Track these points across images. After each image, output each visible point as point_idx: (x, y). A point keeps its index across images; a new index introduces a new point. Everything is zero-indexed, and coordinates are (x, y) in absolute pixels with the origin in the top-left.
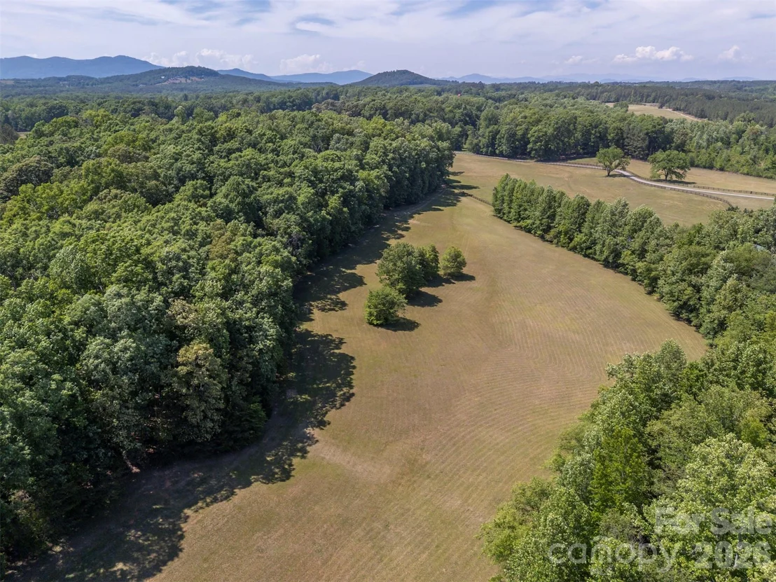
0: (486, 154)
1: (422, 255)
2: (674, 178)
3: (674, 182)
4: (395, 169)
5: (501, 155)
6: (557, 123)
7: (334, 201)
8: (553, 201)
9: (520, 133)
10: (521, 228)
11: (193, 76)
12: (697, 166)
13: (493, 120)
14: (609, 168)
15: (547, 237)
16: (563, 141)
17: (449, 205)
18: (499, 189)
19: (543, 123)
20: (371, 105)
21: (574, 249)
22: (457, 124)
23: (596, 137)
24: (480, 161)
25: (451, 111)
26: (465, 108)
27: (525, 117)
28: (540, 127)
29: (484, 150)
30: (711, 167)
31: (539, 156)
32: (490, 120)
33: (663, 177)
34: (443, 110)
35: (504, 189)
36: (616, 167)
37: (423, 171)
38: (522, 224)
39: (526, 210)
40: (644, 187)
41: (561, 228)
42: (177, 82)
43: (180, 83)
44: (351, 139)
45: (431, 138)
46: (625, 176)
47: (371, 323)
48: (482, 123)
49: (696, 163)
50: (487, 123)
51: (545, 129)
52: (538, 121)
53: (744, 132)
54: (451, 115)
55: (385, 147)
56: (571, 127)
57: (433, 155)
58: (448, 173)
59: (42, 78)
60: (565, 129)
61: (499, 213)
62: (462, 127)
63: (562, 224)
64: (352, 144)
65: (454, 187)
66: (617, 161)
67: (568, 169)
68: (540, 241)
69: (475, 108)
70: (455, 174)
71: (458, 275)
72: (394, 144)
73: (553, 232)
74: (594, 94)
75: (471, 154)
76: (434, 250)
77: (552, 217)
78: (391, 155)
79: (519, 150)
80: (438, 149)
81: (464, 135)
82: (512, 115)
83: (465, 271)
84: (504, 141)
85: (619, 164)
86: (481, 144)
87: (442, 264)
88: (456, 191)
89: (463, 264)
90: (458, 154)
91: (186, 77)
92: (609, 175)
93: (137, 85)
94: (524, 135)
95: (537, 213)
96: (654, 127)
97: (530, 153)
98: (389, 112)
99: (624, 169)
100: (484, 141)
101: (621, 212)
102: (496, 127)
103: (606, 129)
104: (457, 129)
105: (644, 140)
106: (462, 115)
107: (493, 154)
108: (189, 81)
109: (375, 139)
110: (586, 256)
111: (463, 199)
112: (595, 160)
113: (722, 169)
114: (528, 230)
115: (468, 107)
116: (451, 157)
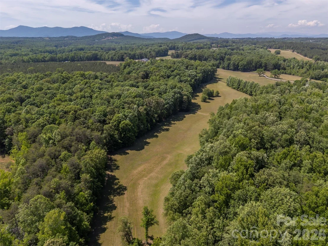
0: (226, 69)
1: (211, 91)
2: (276, 77)
3: (276, 78)
4: (203, 74)
5: (231, 70)
6: (247, 61)
7: (193, 80)
8: (240, 82)
9: (236, 64)
10: (233, 88)
11: (115, 36)
12: (287, 74)
13: (229, 59)
14: (260, 74)
15: (238, 90)
16: (249, 66)
17: (216, 83)
18: (228, 79)
19: (243, 61)
20: (191, 54)
21: (243, 92)
22: (218, 60)
23: (259, 65)
24: (224, 71)
25: (216, 56)
26: (221, 55)
27: (238, 59)
28: (242, 62)
29: (226, 68)
30: (290, 74)
31: (242, 70)
32: (228, 59)
33: (274, 77)
34: (214, 55)
35: (229, 79)
36: (262, 74)
37: (209, 74)
38: (233, 87)
39: (234, 84)
40: (267, 79)
41: (241, 88)
42: (109, 39)
43: (111, 39)
44: (193, 67)
45: (211, 66)
46: (264, 76)
47: (202, 101)
48: (225, 60)
49: (286, 73)
50: (227, 60)
51: (244, 63)
52: (242, 60)
53: (308, 63)
54: (216, 57)
55: (201, 69)
56: (252, 62)
57: (212, 70)
58: (215, 75)
59: (58, 37)
60: (250, 63)
61: (228, 85)
62: (219, 61)
63: (241, 87)
64: (193, 68)
65: (217, 79)
66: (262, 72)
67: (249, 74)
68: (237, 91)
69: (224, 54)
70: (217, 75)
71: (218, 95)
72: (203, 68)
73: (239, 89)
74: (271, 45)
75: (222, 69)
76: (213, 90)
77: (239, 85)
78: (202, 71)
79: (236, 68)
80: (213, 69)
81: (220, 63)
82: (235, 58)
83: (219, 95)
84: (232, 66)
85: (262, 73)
86: (225, 66)
87: (215, 93)
88: (217, 80)
89: (219, 93)
90: (218, 69)
91: (112, 37)
92: (260, 76)
93: (95, 40)
94: (238, 64)
95: (236, 84)
96: (275, 62)
97: (239, 69)
98: (197, 56)
99: (264, 74)
100: (226, 66)
101: (253, 84)
102: (230, 61)
103: (262, 63)
104: (218, 62)
105: (272, 66)
106: (220, 57)
107: (229, 69)
108: (113, 38)
109: (198, 67)
110: (246, 93)
111: (219, 81)
112: (256, 72)
113: (293, 75)
114: (234, 88)
115: (222, 54)
116: (216, 71)
